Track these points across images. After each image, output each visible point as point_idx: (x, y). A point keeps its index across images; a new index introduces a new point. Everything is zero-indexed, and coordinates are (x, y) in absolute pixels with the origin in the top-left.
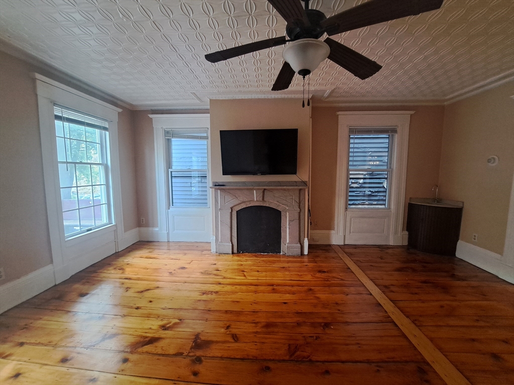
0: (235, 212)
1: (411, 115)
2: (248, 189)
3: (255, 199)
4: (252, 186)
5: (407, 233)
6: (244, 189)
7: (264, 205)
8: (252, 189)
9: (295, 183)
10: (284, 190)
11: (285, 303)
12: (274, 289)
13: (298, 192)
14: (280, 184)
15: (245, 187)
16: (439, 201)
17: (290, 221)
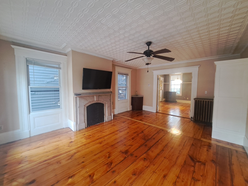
0: (86, 107)
1: (131, 71)
2: (92, 96)
3: (95, 100)
4: (93, 94)
5: (131, 106)
6: (90, 96)
7: (98, 102)
8: (94, 96)
9: (108, 92)
10: (105, 95)
11: (128, 133)
12: (120, 131)
13: (110, 95)
14: (103, 93)
15: (91, 95)
16: (137, 95)
17: (108, 107)
